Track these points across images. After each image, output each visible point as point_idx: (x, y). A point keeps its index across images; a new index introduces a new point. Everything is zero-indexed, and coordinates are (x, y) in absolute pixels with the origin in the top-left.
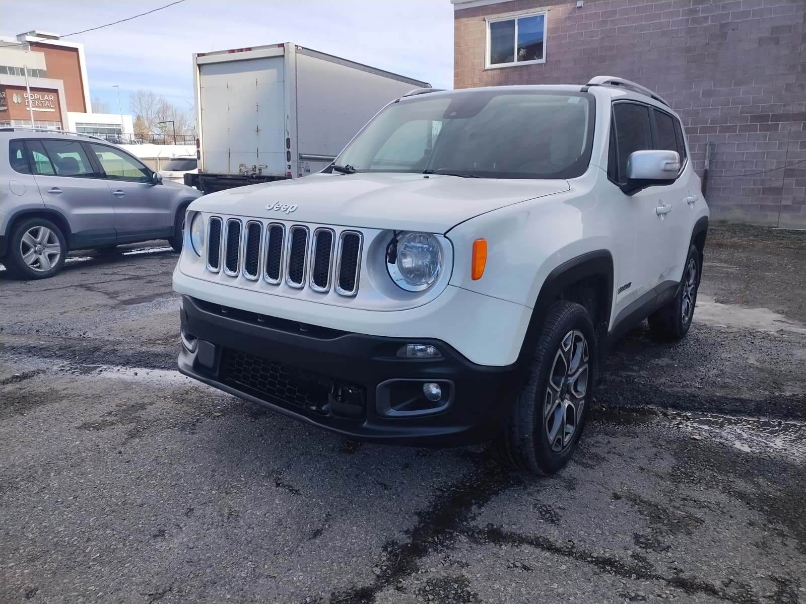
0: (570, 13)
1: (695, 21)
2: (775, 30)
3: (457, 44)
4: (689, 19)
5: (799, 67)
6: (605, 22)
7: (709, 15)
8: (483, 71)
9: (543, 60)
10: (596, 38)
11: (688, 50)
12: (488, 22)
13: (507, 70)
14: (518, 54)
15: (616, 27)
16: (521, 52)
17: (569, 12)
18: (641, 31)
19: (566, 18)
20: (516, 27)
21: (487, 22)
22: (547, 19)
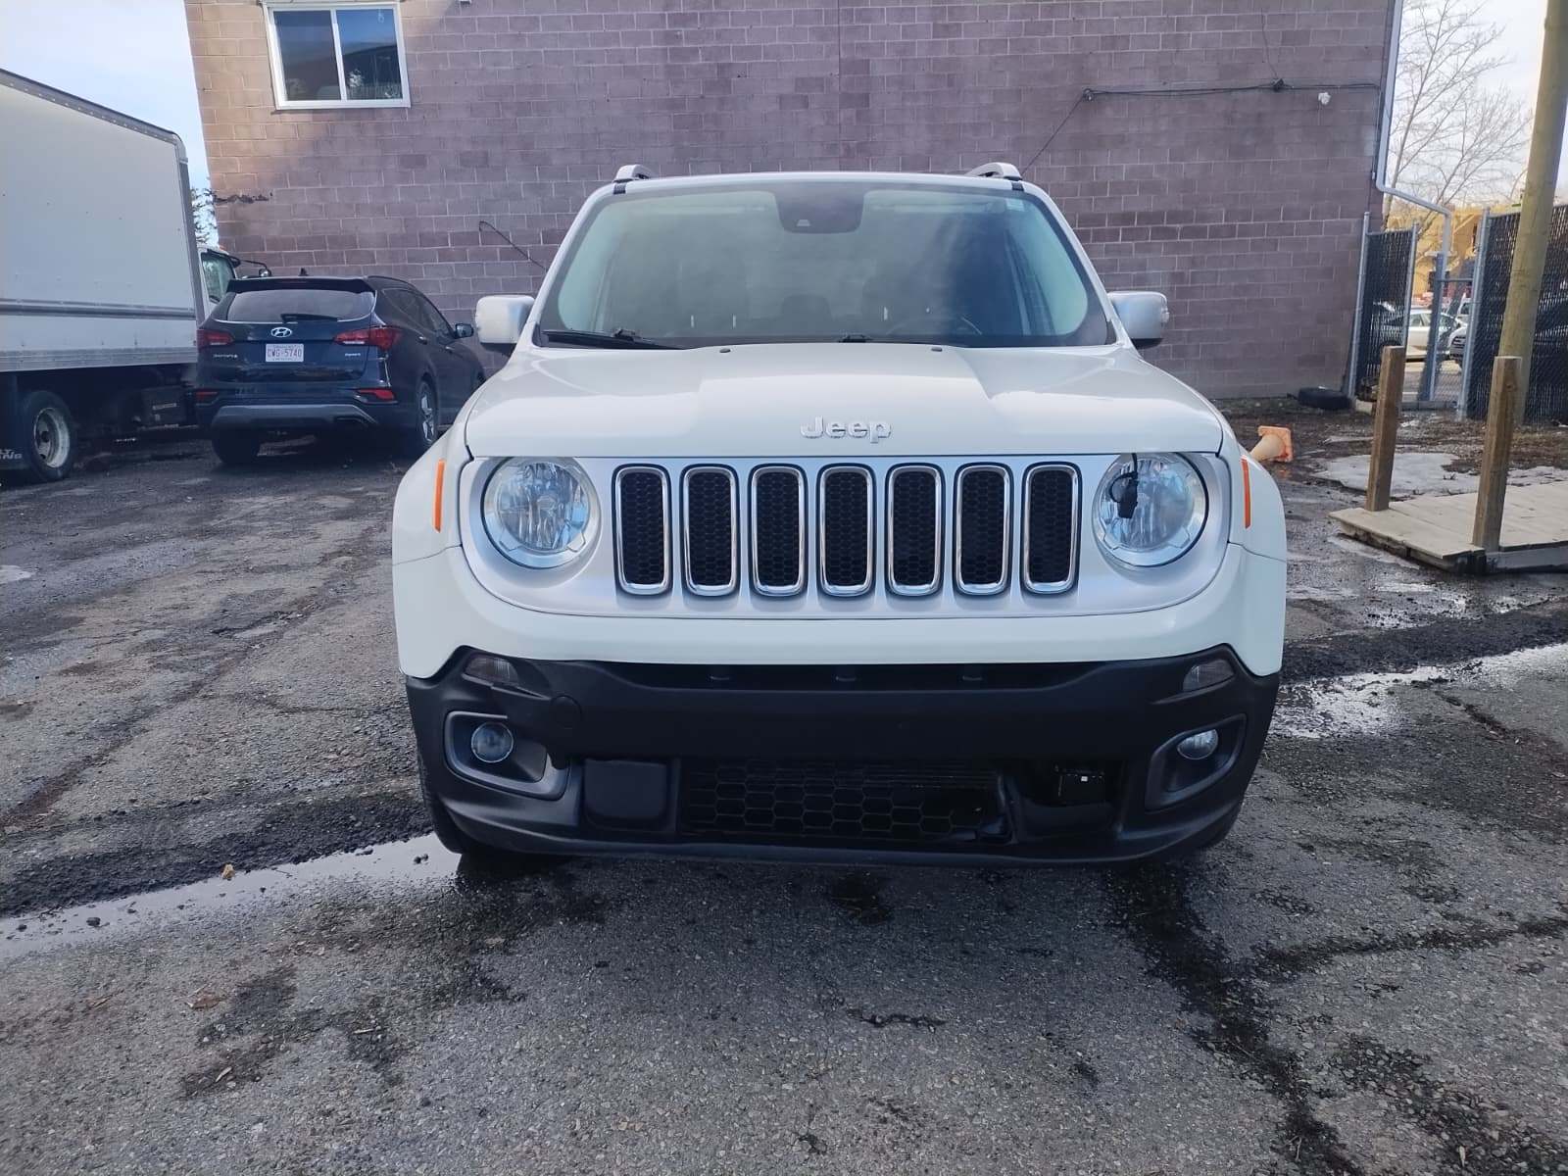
0: (447, 13)
1: (677, 54)
2: (801, 83)
3: (197, 49)
4: (666, 49)
5: (841, 148)
6: (519, 38)
7: (698, 46)
8: (272, 113)
9: (405, 102)
10: (504, 68)
11: (673, 105)
12: (268, 8)
13: (329, 115)
14: (348, 85)
15: (542, 50)
16: (352, 80)
17: (445, 9)
18: (589, 62)
19: (442, 21)
20: (335, 27)
21: (265, 7)
22: (400, 19)
